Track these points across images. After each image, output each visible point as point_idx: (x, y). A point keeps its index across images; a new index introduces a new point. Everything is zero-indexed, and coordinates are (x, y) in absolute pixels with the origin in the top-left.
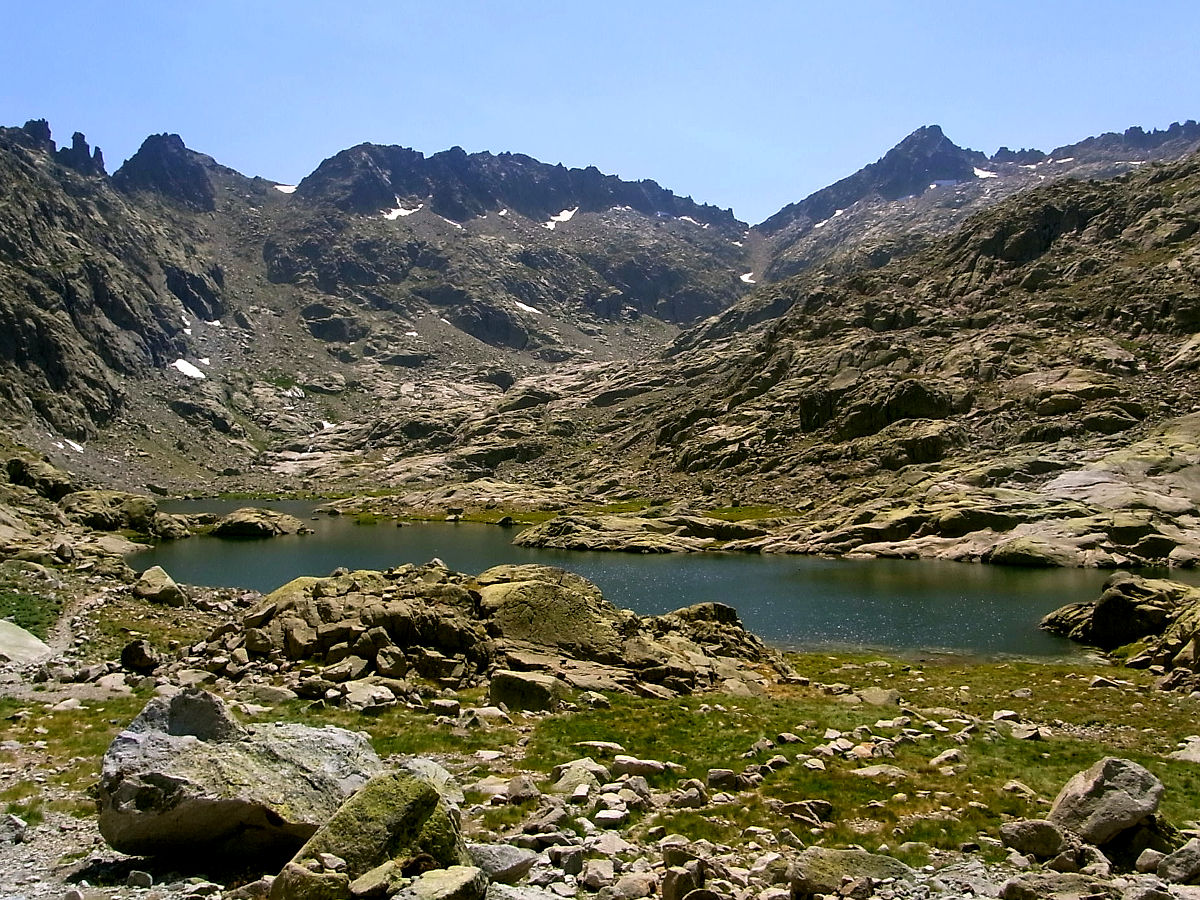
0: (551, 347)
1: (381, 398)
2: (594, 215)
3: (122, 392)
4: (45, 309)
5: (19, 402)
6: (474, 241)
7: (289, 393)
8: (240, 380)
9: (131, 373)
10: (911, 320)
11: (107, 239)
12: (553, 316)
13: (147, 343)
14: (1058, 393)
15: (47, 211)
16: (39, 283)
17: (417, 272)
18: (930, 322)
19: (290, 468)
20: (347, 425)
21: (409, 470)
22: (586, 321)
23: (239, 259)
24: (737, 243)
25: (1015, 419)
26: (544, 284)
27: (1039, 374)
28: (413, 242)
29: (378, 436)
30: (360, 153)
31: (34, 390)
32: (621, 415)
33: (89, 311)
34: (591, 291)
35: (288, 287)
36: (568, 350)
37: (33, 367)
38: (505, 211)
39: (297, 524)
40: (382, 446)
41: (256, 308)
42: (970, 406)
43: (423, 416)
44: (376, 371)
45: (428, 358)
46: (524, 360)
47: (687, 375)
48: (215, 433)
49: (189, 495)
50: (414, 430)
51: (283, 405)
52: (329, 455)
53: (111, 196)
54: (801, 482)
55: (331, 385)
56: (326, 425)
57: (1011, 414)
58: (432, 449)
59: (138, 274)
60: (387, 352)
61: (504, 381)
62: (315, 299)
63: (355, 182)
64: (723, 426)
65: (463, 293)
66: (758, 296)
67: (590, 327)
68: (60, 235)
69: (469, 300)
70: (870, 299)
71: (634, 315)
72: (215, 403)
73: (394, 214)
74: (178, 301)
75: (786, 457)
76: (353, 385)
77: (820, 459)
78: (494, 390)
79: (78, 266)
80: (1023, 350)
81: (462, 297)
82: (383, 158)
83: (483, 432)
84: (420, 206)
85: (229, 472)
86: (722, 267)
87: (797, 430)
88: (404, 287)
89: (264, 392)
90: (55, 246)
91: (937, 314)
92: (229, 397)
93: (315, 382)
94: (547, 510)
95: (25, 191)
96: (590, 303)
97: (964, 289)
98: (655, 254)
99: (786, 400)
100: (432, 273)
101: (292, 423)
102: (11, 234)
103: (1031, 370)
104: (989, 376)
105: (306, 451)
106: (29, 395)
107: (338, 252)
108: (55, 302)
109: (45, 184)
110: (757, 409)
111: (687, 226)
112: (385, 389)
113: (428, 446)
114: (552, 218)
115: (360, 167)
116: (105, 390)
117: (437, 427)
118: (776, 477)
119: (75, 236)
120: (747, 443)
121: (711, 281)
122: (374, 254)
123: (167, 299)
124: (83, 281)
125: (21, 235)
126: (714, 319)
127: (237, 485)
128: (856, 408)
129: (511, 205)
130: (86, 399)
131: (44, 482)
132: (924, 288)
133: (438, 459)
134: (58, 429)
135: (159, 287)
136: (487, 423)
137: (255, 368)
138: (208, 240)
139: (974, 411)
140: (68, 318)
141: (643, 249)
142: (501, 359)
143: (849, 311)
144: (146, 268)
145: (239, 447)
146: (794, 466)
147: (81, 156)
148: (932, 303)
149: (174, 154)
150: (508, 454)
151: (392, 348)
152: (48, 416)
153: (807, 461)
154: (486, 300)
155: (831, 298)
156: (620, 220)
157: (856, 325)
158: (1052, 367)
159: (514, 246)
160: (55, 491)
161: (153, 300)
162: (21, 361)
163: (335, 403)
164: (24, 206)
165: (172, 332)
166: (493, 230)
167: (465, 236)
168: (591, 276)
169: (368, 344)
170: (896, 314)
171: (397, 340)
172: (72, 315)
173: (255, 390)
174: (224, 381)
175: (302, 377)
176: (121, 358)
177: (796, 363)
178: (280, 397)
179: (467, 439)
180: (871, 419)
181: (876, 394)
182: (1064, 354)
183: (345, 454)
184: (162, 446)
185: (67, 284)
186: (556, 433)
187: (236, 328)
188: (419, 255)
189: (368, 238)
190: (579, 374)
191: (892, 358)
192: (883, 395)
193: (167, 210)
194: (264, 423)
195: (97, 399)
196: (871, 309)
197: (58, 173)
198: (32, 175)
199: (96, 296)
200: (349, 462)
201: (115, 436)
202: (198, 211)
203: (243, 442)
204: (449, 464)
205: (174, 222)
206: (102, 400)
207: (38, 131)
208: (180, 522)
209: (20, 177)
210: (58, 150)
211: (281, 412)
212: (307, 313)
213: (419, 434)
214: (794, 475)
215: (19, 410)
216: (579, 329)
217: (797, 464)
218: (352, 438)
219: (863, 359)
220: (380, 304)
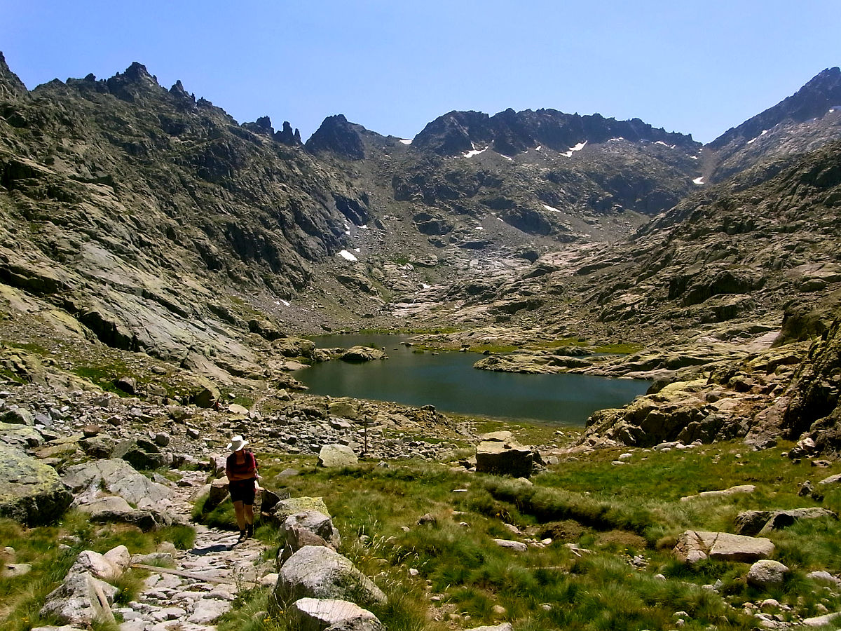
0: (565, 233)
1: (458, 269)
2: (597, 146)
3: (310, 272)
4: (268, 228)
5: (256, 280)
6: (518, 168)
7: (405, 268)
8: (377, 260)
9: (315, 260)
10: (751, 227)
11: (302, 183)
12: (567, 213)
13: (324, 242)
14: (813, 278)
15: (269, 173)
16: (265, 214)
17: (483, 189)
18: (762, 228)
19: (402, 313)
20: (436, 287)
21: (466, 315)
22: (589, 215)
23: (377, 187)
24: (694, 157)
25: (786, 294)
26: (563, 193)
27: (808, 266)
28: (481, 171)
29: (452, 293)
30: (449, 117)
31: (264, 273)
32: (592, 281)
33: (292, 227)
34: (593, 196)
35: (406, 203)
36: (575, 234)
37: (264, 261)
38: (540, 147)
39: (381, 354)
40: (455, 299)
41: (387, 217)
42: (763, 286)
43: (478, 282)
44: (456, 253)
45: (488, 243)
46: (548, 242)
47: (635, 255)
48: (361, 293)
49: (343, 331)
50: (473, 290)
51: (401, 275)
52: (425, 305)
53: (304, 156)
54: (658, 330)
55: (429, 262)
56: (425, 286)
57: (784, 291)
58: (482, 301)
59: (320, 202)
60: (464, 241)
61: (532, 256)
62: (421, 210)
63: (446, 136)
64: (629, 295)
65: (512, 201)
66: (691, 199)
67: (590, 219)
68: (277, 186)
69: (514, 206)
70: (728, 214)
71: (620, 210)
72: (362, 276)
73: (471, 153)
74: (343, 215)
75: (654, 315)
76: (442, 262)
77: (672, 316)
78: (525, 262)
79: (286, 202)
80: (803, 250)
81: (510, 204)
82: (463, 120)
83: (512, 291)
84: (487, 148)
85: (368, 316)
86: (680, 175)
87: (665, 298)
88: (475, 199)
89: (390, 267)
90: (274, 192)
91: (768, 223)
92: (370, 271)
93: (420, 260)
94: (515, 345)
95: (257, 163)
96: (592, 203)
97: (787, 206)
98: (635, 169)
99: (664, 280)
100: (492, 190)
101: (405, 286)
102: (251, 188)
103: (804, 263)
104: (779, 267)
105: (412, 303)
106: (261, 276)
107: (436, 180)
108: (274, 225)
109: (268, 158)
110: (649, 284)
111: (660, 148)
112: (461, 263)
113: (480, 299)
114: (571, 149)
115: (449, 126)
116: (301, 272)
117: (487, 288)
118: (647, 326)
119: (285, 186)
120: (636, 306)
121: (672, 185)
122: (457, 180)
123: (337, 215)
124: (289, 211)
125: (256, 188)
126: (662, 215)
127: (370, 324)
128: (693, 288)
129: (543, 142)
130: (291, 277)
131: (266, 331)
132: (762, 206)
133: (484, 308)
134: (277, 294)
135: (332, 208)
136: (514, 286)
137: (386, 253)
138: (361, 177)
139: (764, 288)
140: (281, 233)
141: (627, 166)
142: (532, 242)
143: (715, 221)
144: (324, 198)
145: (375, 300)
146: (657, 321)
147: (288, 135)
148: (766, 216)
149: (340, 127)
150: (522, 306)
151: (466, 238)
152: (272, 287)
153: (664, 318)
154: (525, 205)
155: (706, 213)
156: (615, 147)
157: (717, 230)
158: (817, 261)
159: (543, 170)
160: (271, 336)
161: (328, 218)
162: (257, 258)
163: (431, 273)
164: (257, 172)
165: (338, 234)
166: (531, 160)
167: (513, 165)
168: (593, 186)
169: (452, 236)
170: (742, 223)
171: (470, 233)
172: (283, 231)
173: (385, 266)
174: (368, 262)
175: (413, 258)
176: (310, 253)
177: (677, 255)
178: (399, 270)
179: (502, 296)
180: (702, 294)
181: (706, 279)
182: (828, 253)
183: (434, 304)
184: (331, 302)
185: (281, 214)
186: (552, 292)
187: (375, 229)
188: (486, 179)
189: (454, 170)
190: (578, 252)
191: (727, 255)
192: (709, 279)
193: (336, 161)
194: (389, 286)
195: (297, 277)
196: (727, 221)
197: (275, 147)
198: (261, 153)
199: (296, 219)
200: (435, 309)
201: (307, 297)
202: (354, 160)
203: (377, 298)
204: (489, 312)
205: (341, 168)
206: (300, 277)
207: (264, 123)
208: (326, 353)
209: (255, 155)
210: (275, 133)
211: (399, 279)
212: (416, 219)
213: (476, 293)
214: (656, 326)
215: (257, 285)
216: (584, 221)
217: (659, 319)
218: (438, 295)
219: (710, 255)
220: (461, 210)
